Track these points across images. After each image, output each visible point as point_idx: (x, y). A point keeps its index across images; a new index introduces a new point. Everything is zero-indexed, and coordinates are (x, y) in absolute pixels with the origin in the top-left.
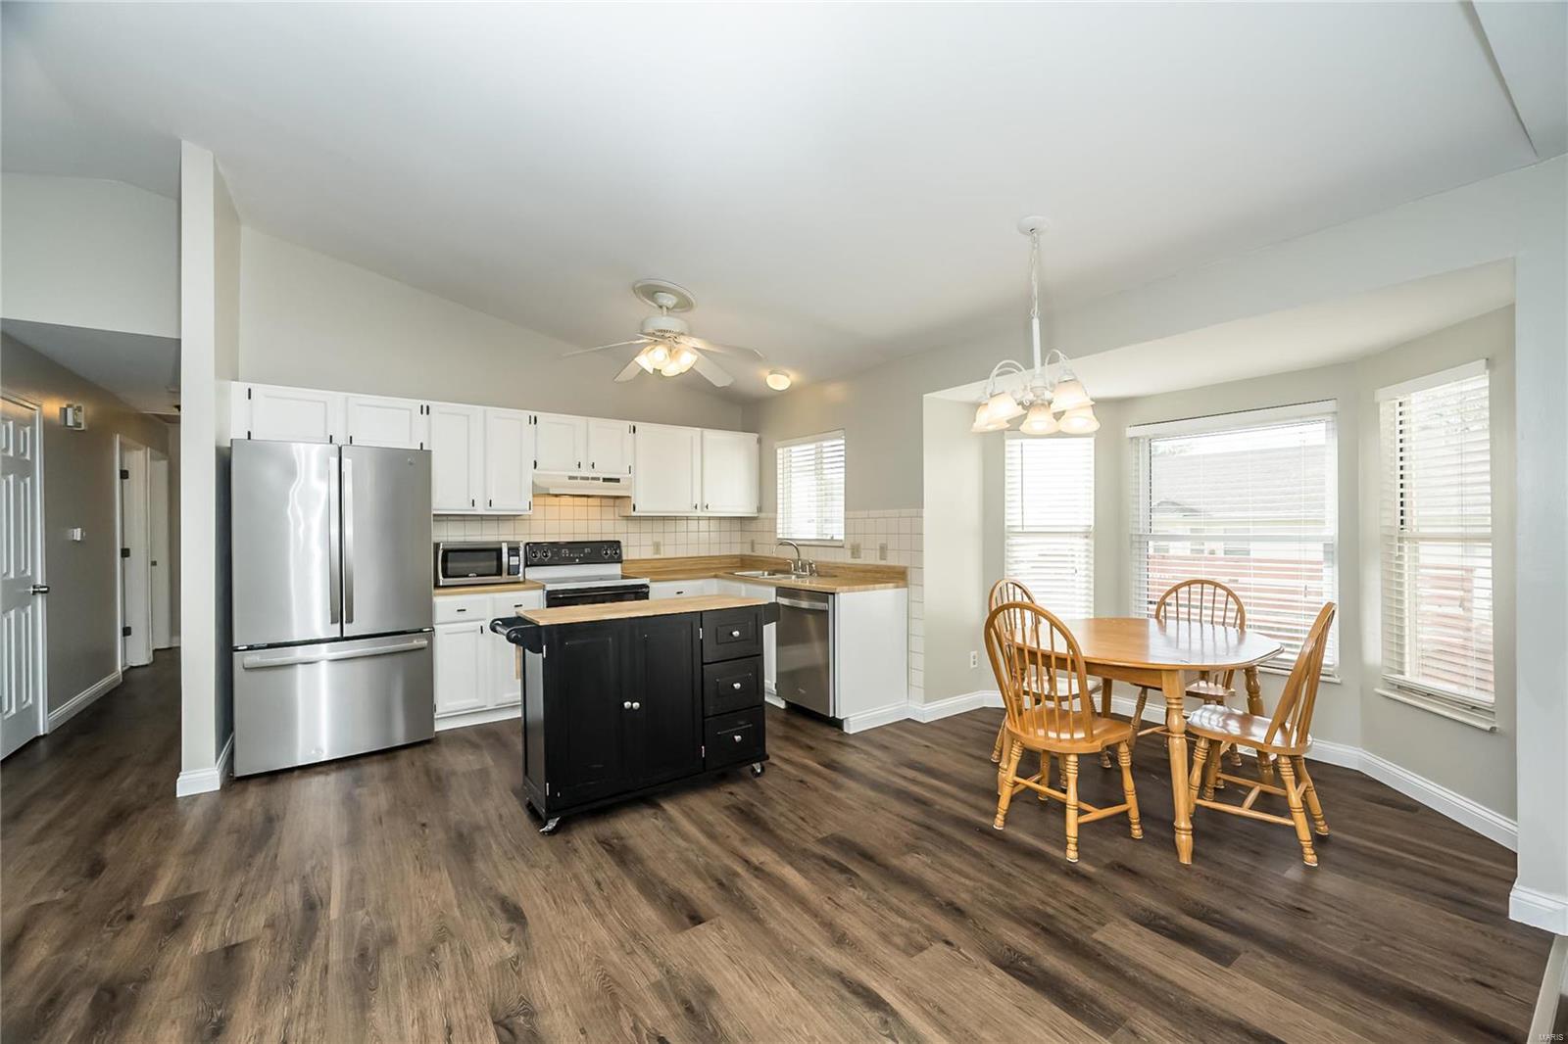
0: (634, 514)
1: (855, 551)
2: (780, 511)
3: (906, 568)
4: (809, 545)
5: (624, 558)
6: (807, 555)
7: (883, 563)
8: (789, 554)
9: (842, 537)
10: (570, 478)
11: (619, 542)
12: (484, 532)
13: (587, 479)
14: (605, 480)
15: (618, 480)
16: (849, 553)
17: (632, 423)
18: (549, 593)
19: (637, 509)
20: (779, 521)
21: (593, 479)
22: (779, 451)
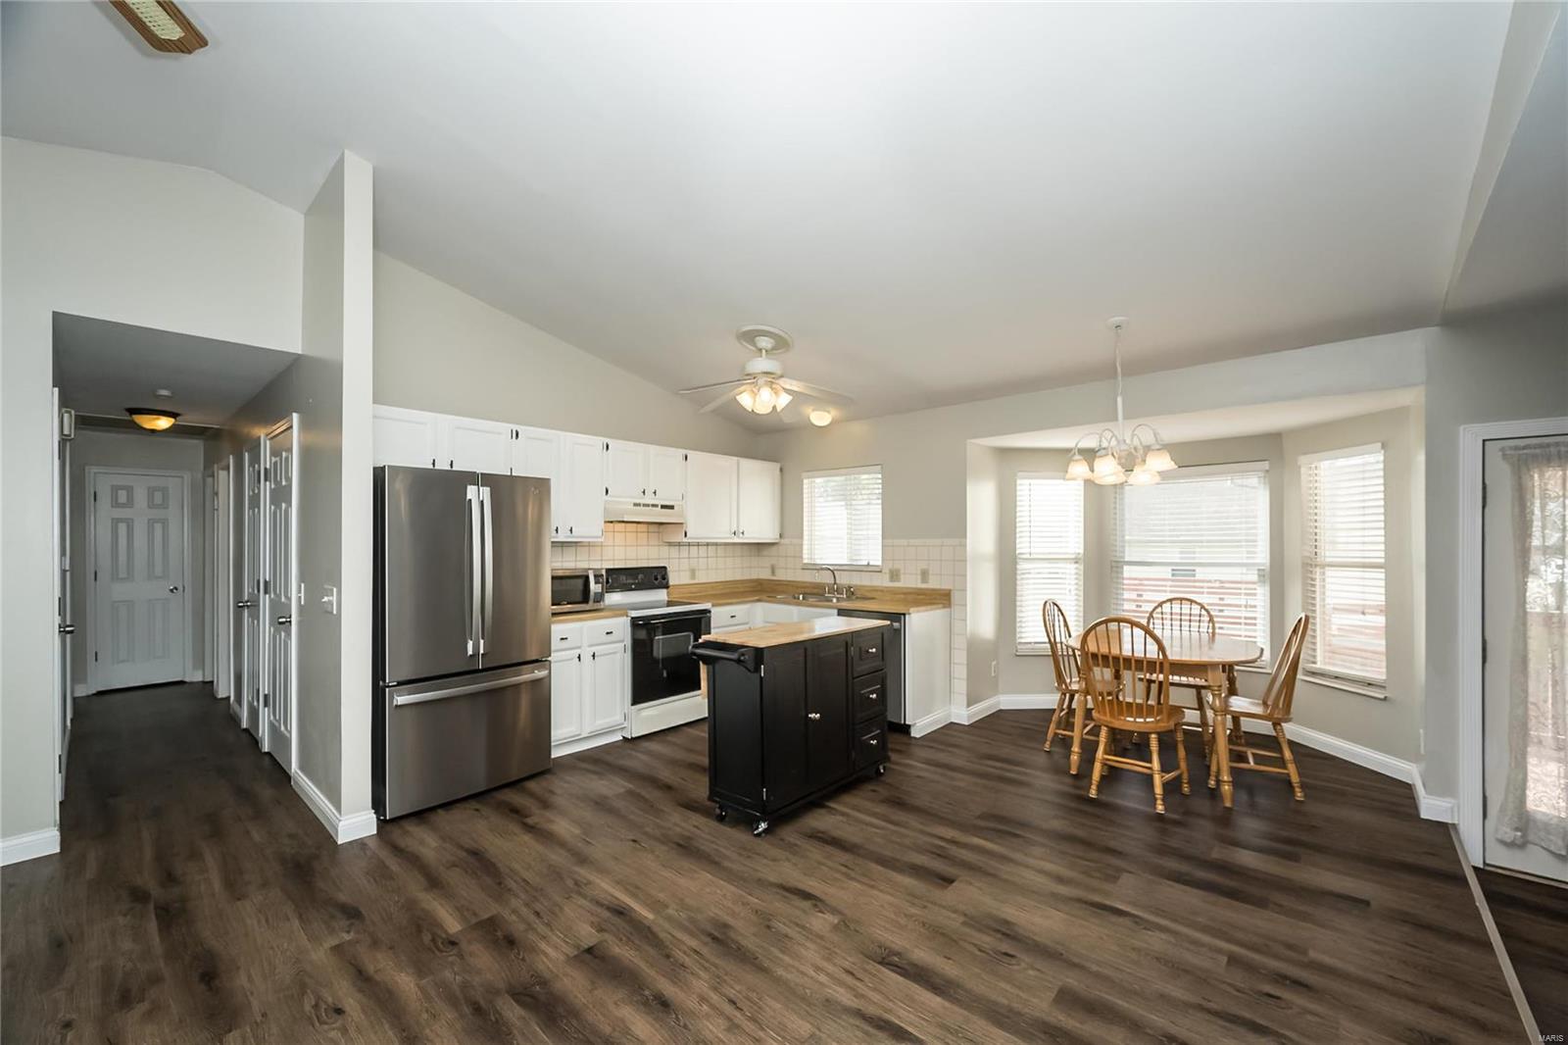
0: (685, 540)
1: (894, 575)
2: (805, 537)
3: (950, 590)
4: (843, 568)
5: (671, 583)
6: (844, 580)
7: (924, 586)
8: (826, 578)
9: (879, 563)
10: (636, 505)
11: (665, 568)
12: (578, 559)
13: (648, 505)
14: (663, 507)
15: (672, 507)
16: (887, 576)
17: (684, 452)
18: (634, 619)
19: (688, 534)
20: (805, 547)
21: (653, 505)
22: (805, 481)
